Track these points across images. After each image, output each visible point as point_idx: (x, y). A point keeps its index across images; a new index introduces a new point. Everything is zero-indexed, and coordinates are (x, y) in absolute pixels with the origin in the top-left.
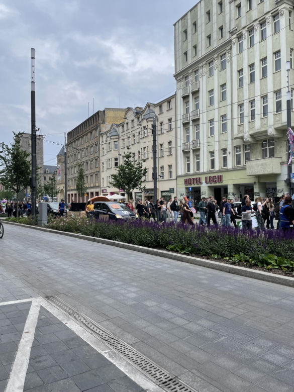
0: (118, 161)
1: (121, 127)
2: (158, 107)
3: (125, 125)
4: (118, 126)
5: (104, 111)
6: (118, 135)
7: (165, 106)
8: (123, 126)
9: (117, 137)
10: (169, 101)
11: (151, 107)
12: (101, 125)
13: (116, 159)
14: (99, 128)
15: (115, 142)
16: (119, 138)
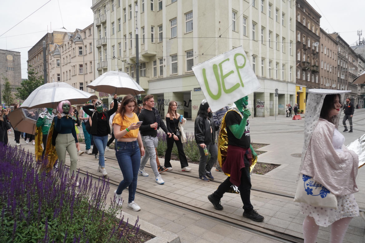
0: (60, 76)
1: (61, 48)
2: (83, 33)
3: (64, 46)
4: (60, 47)
5: (53, 34)
6: (60, 55)
7: (87, 31)
8: (63, 47)
9: (59, 56)
10: (89, 28)
11: (79, 33)
12: (50, 45)
13: (59, 75)
14: (48, 48)
15: (57, 60)
16: (60, 57)
